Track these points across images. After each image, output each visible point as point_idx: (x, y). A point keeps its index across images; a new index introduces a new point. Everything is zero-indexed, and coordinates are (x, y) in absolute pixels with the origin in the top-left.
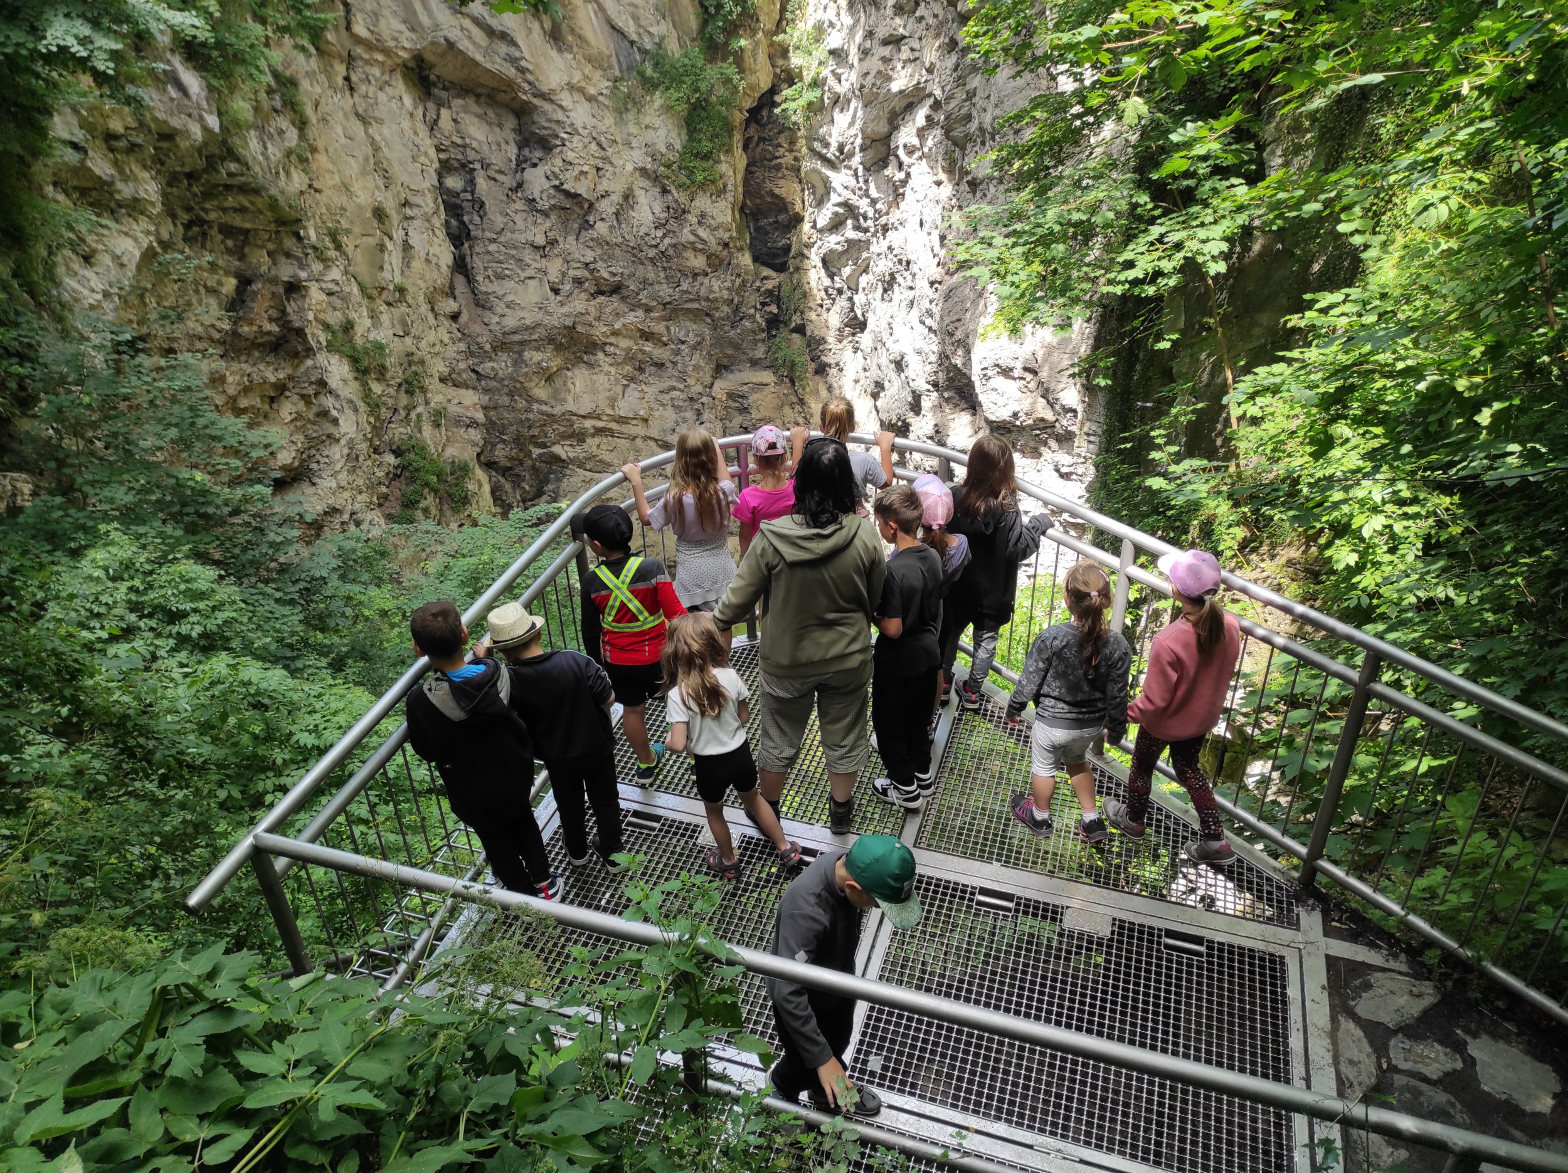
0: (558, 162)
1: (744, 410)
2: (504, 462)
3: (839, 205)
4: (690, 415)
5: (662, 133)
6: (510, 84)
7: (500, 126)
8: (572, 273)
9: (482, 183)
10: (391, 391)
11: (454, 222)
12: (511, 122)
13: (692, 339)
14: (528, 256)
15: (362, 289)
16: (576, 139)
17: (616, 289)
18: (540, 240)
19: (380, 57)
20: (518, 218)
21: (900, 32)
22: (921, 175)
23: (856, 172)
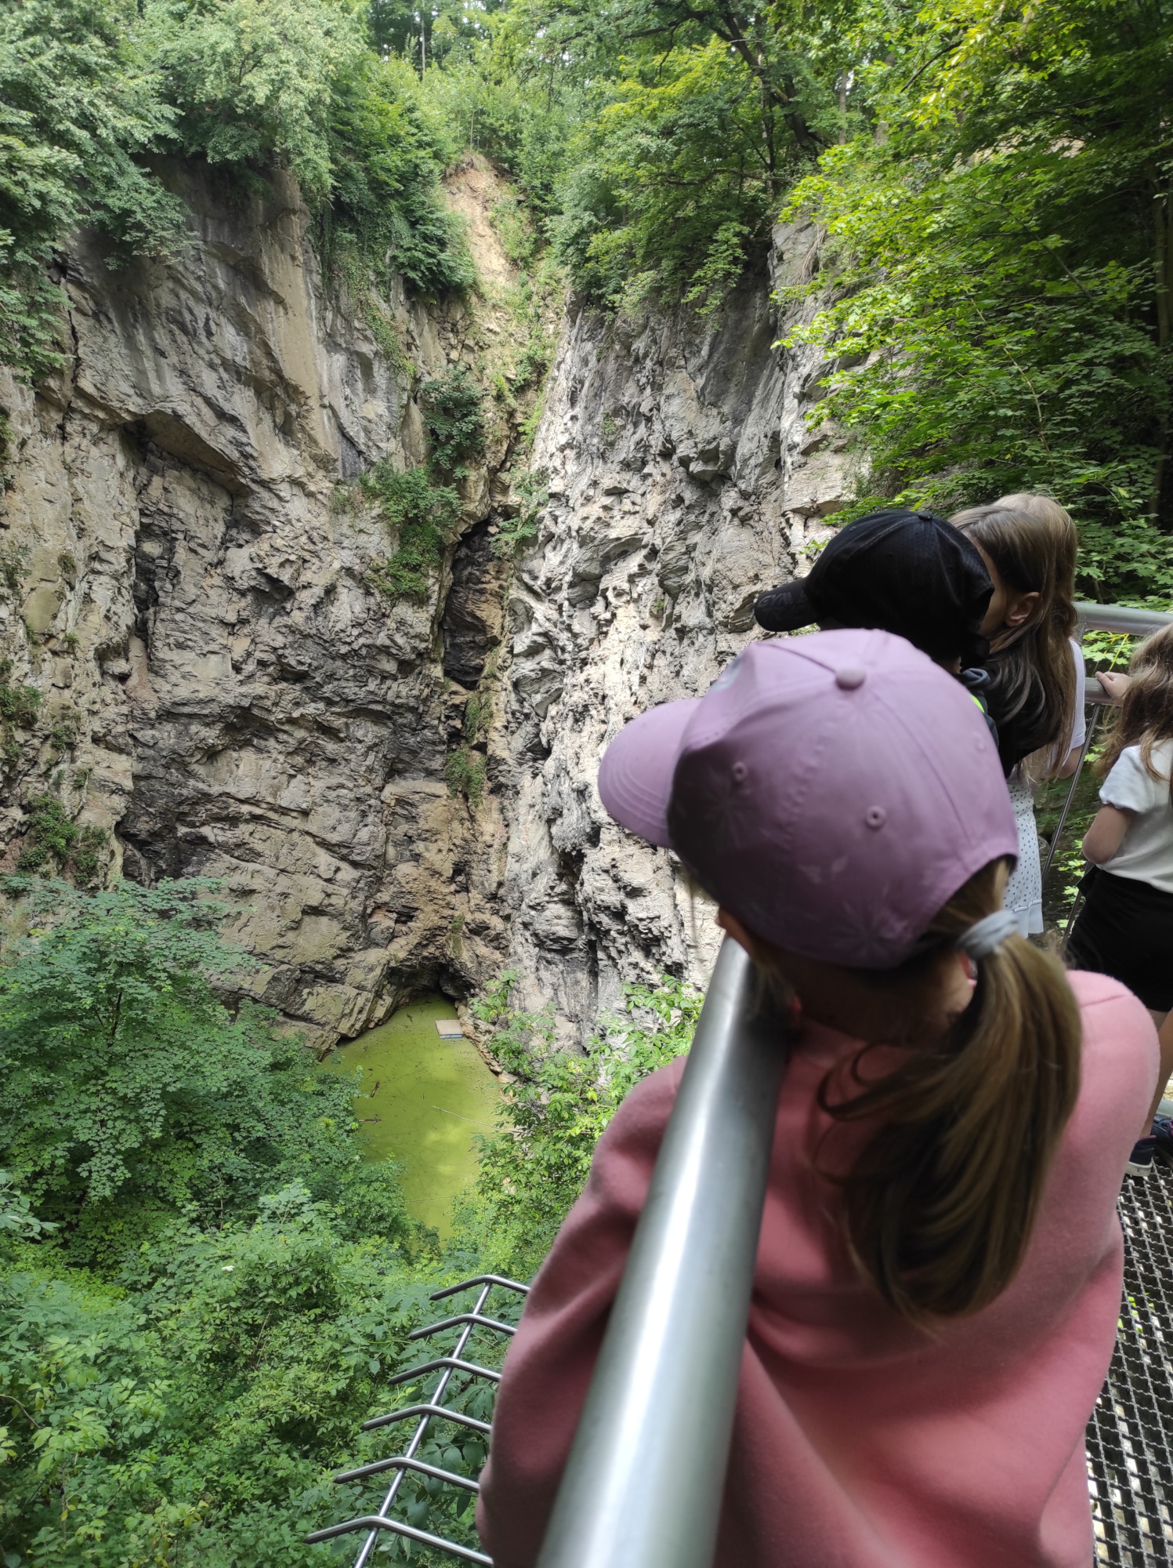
0: (266, 547)
1: (412, 819)
2: (143, 836)
3: (539, 634)
4: (353, 815)
5: (375, 539)
6: (231, 466)
7: (212, 503)
8: (258, 655)
9: (181, 555)
10: (36, 742)
11: (143, 586)
12: (224, 502)
13: (369, 740)
14: (215, 631)
15: (29, 633)
16: (288, 528)
17: (299, 677)
18: (232, 618)
19: (101, 415)
20: (211, 592)
21: (625, 485)
22: (627, 619)
23: (561, 606)
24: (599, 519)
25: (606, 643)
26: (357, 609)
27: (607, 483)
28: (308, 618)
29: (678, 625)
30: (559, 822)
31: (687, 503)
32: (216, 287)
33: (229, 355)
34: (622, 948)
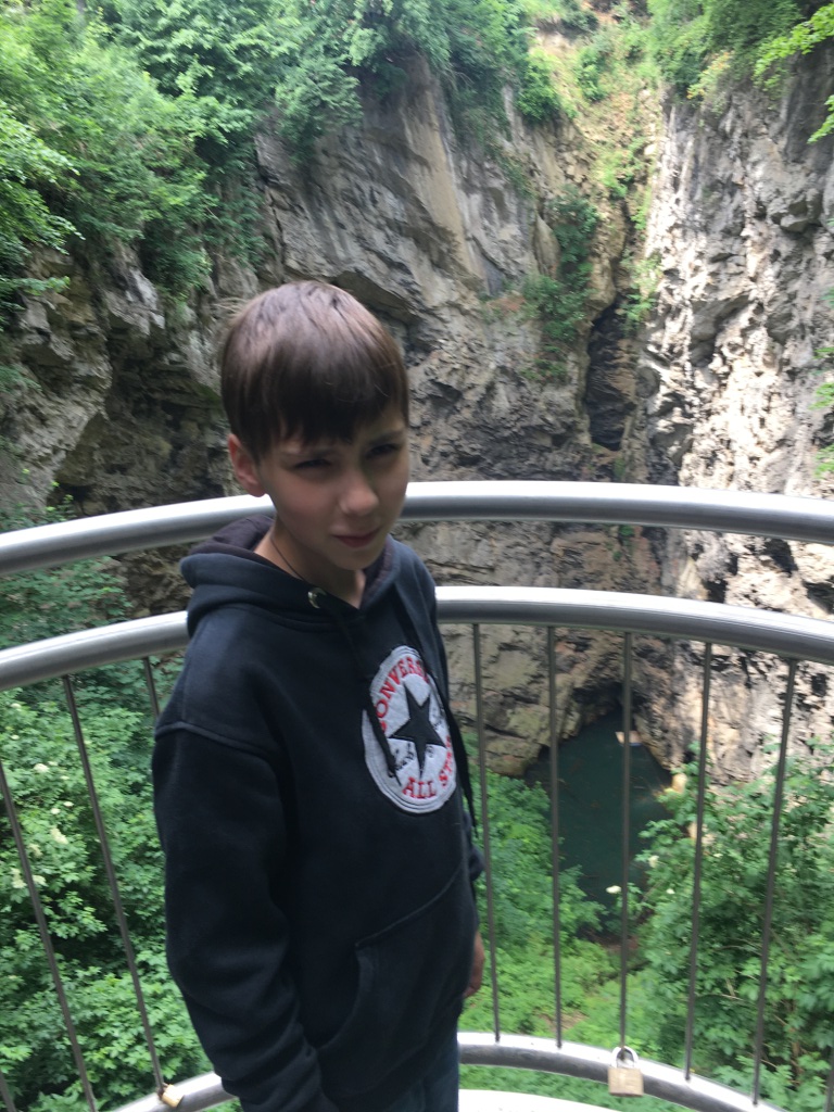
0: (436, 361)
1: (578, 565)
3: (669, 395)
4: (530, 567)
5: (522, 338)
6: (403, 303)
8: (440, 448)
12: (401, 332)
16: (450, 343)
17: (475, 462)
18: (417, 422)
21: (728, 251)
22: (742, 368)
23: (683, 367)
24: (708, 285)
25: (725, 394)
26: (513, 399)
27: (712, 252)
28: (475, 414)
29: (789, 368)
30: (701, 556)
31: (784, 255)
32: (375, 164)
33: (390, 215)
34: (770, 663)
